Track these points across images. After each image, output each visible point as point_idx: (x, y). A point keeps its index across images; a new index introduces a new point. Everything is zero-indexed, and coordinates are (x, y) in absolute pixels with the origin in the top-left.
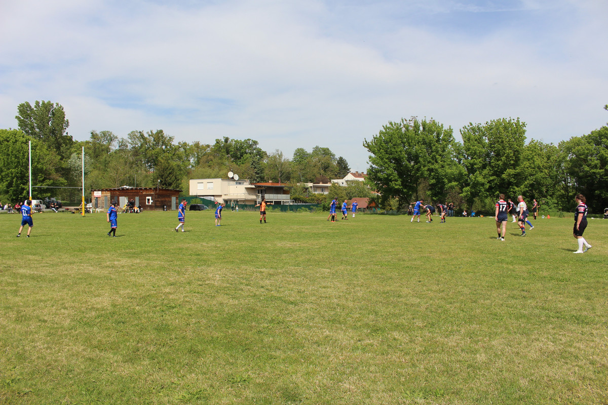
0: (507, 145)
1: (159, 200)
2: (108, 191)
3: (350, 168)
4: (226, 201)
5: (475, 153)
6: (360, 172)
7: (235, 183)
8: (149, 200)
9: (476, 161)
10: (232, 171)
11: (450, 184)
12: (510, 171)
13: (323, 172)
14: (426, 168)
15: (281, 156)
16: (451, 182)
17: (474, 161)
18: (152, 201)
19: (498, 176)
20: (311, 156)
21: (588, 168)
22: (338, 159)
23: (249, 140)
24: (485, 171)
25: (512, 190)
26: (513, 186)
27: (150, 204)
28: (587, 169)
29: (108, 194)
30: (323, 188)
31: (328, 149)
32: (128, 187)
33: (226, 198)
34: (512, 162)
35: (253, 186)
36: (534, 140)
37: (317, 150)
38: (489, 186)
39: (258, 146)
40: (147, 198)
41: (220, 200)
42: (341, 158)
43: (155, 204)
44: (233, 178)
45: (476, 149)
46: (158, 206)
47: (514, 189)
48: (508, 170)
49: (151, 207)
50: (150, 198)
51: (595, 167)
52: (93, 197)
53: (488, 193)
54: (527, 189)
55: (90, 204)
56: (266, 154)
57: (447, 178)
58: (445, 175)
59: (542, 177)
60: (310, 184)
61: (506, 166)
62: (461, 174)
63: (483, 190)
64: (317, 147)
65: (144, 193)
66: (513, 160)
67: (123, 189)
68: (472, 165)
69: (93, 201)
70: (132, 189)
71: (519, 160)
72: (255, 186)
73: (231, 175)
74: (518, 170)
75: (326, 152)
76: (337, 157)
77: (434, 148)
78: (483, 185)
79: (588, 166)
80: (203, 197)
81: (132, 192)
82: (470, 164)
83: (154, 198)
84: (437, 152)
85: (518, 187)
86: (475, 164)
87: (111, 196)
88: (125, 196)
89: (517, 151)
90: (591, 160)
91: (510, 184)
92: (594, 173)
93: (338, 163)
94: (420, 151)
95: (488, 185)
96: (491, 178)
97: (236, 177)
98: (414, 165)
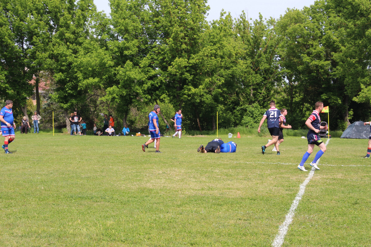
0: (176, 19)
5: (127, 31)
9: (127, 45)
11: (85, 82)
12: (181, 61)
14: (46, 54)
16: (87, 78)
17: (124, 44)
19: (164, 69)
21: (308, 58)
24: (144, 62)
25: (186, 92)
26: (188, 85)
28: (306, 59)
34: (184, 46)
36: (225, 13)
38: (152, 85)
45: (127, 24)
47: (190, 90)
48: (177, 59)
51: (318, 56)
53: (150, 97)
54: (220, 90)
57: (81, 71)
58: (78, 67)
59: (242, 72)
61: (176, 52)
62: (102, 65)
63: (140, 91)
66: (186, 43)
68: (121, 50)
71: (196, 43)
74: (195, 59)
77: (62, 19)
78: (141, 83)
79: (309, 54)
82: (118, 48)
84: (68, 27)
85: (196, 86)
86: (127, 48)
89: (192, 29)
90: (312, 45)
91: (184, 82)
92: (317, 66)
94: (35, 25)
95: (149, 83)
96: (153, 73)
98: (28, 48)
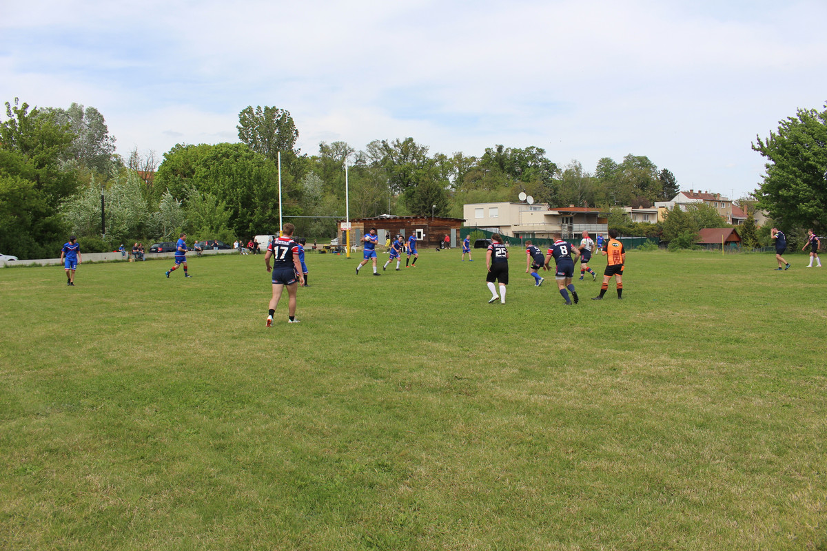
1: (435, 233)
2: (360, 221)
3: (678, 186)
4: (517, 234)
6: (696, 191)
7: (528, 207)
8: (419, 233)
10: (524, 192)
13: (640, 191)
15: (578, 169)
18: (424, 235)
20: (622, 168)
22: (661, 172)
23: (532, 148)
27: (422, 239)
29: (361, 226)
30: (646, 215)
31: (646, 158)
32: (388, 216)
33: (517, 229)
35: (556, 213)
37: (630, 160)
39: (545, 156)
40: (417, 230)
41: (509, 233)
42: (665, 171)
43: (429, 239)
44: (526, 201)
46: (433, 242)
49: (424, 244)
50: (421, 230)
52: (339, 230)
55: (335, 240)
56: (556, 167)
60: (628, 209)
64: (629, 156)
65: (413, 224)
67: (382, 219)
69: (340, 236)
70: (395, 218)
72: (559, 212)
73: (522, 196)
75: (644, 162)
76: (660, 169)
80: (484, 229)
81: (395, 223)
83: (427, 230)
87: (365, 229)
88: (384, 229)
93: (662, 178)
97: (531, 200)
